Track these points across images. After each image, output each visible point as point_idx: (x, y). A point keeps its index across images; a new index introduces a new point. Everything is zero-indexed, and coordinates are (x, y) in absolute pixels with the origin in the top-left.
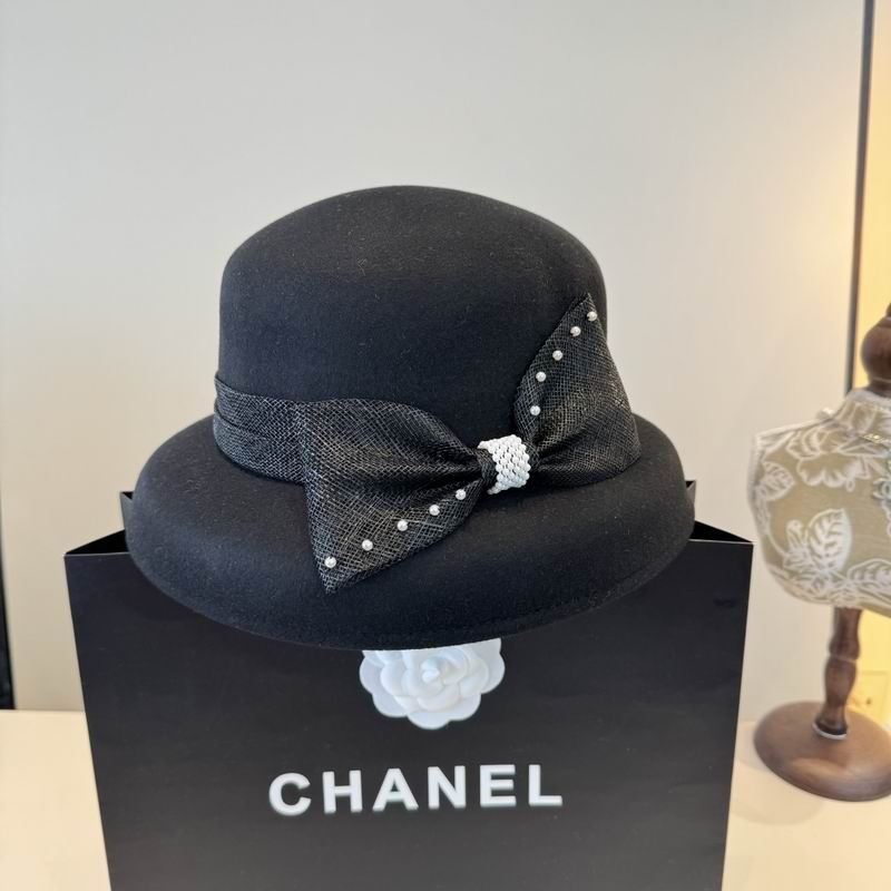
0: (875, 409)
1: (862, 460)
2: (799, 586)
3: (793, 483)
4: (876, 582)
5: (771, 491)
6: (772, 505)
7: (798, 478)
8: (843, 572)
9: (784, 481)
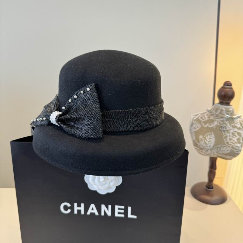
0: (221, 108)
1: (217, 120)
2: (202, 152)
3: (201, 126)
4: (221, 150)
5: (195, 128)
6: (195, 132)
7: (202, 125)
8: (213, 148)
9: (198, 126)
